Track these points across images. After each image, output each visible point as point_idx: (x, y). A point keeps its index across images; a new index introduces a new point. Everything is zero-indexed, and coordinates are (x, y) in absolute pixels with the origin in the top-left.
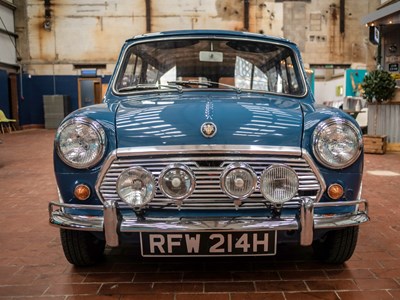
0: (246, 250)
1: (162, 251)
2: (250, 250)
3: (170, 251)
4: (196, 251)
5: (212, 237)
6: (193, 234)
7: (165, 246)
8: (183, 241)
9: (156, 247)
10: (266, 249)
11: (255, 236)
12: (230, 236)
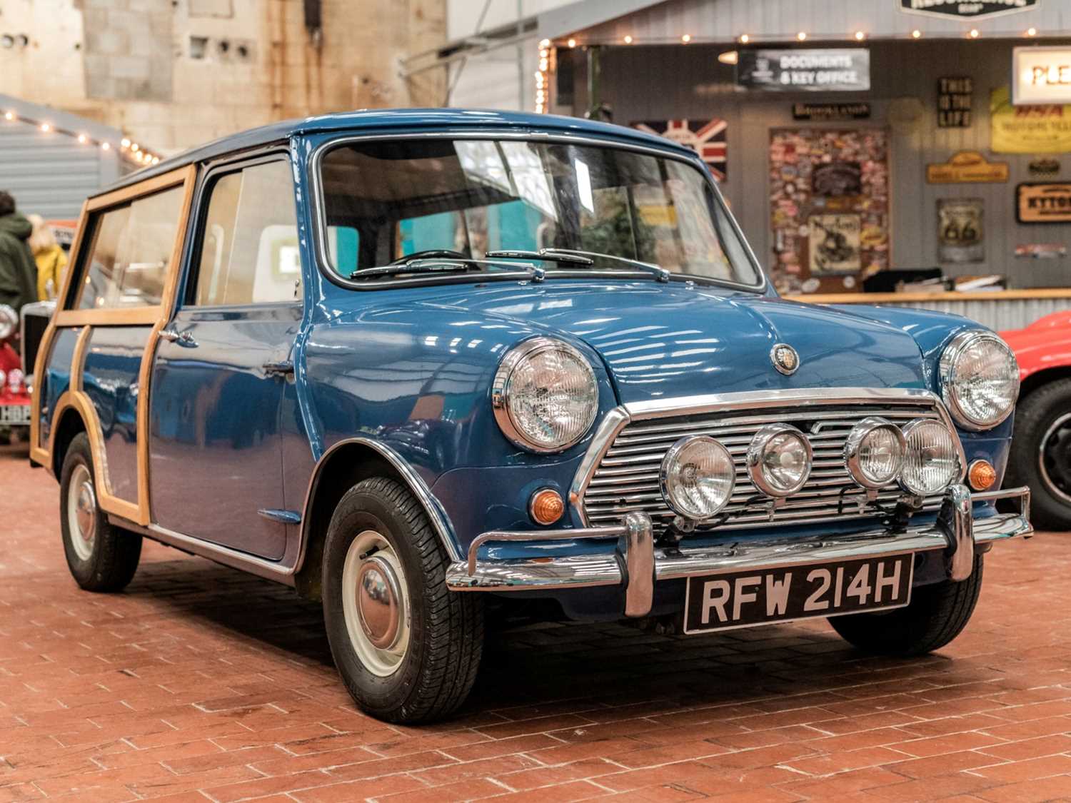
0: (863, 601)
1: (723, 617)
2: (871, 597)
3: (736, 616)
4: (782, 611)
5: (810, 578)
6: (779, 573)
7: (729, 607)
8: (761, 590)
9: (713, 610)
10: (895, 596)
11: (881, 566)
12: (840, 571)
